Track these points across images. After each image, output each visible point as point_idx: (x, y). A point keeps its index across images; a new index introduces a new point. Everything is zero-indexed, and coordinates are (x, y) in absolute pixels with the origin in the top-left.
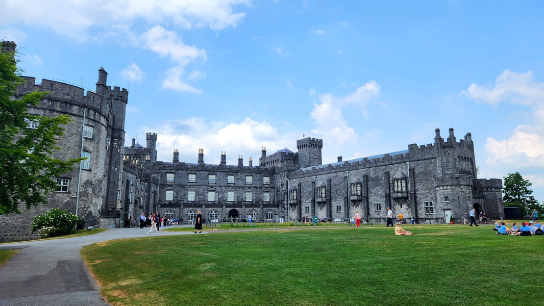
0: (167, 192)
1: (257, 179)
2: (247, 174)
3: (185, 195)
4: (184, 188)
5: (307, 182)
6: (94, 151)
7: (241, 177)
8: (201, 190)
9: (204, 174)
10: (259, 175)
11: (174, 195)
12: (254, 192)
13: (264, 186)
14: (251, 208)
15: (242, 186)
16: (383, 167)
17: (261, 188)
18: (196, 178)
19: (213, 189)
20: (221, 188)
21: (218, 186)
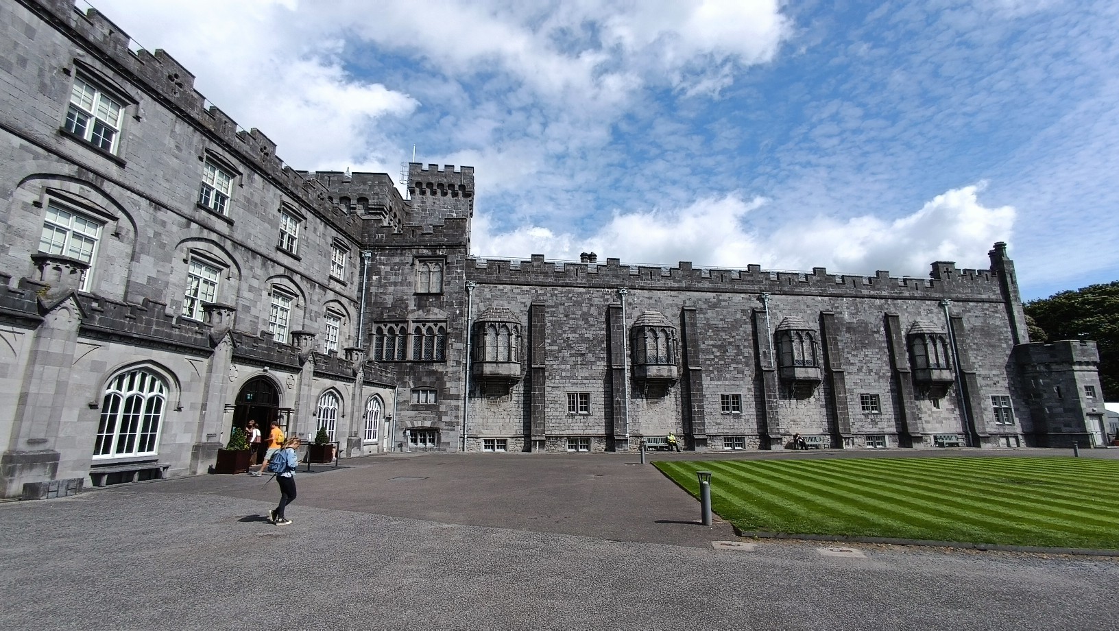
1: (314, 245)
7: (264, 204)
10: (322, 227)
13: (332, 284)
15: (264, 250)
16: (878, 302)
17: (325, 289)
20: (162, 215)
21: (141, 195)
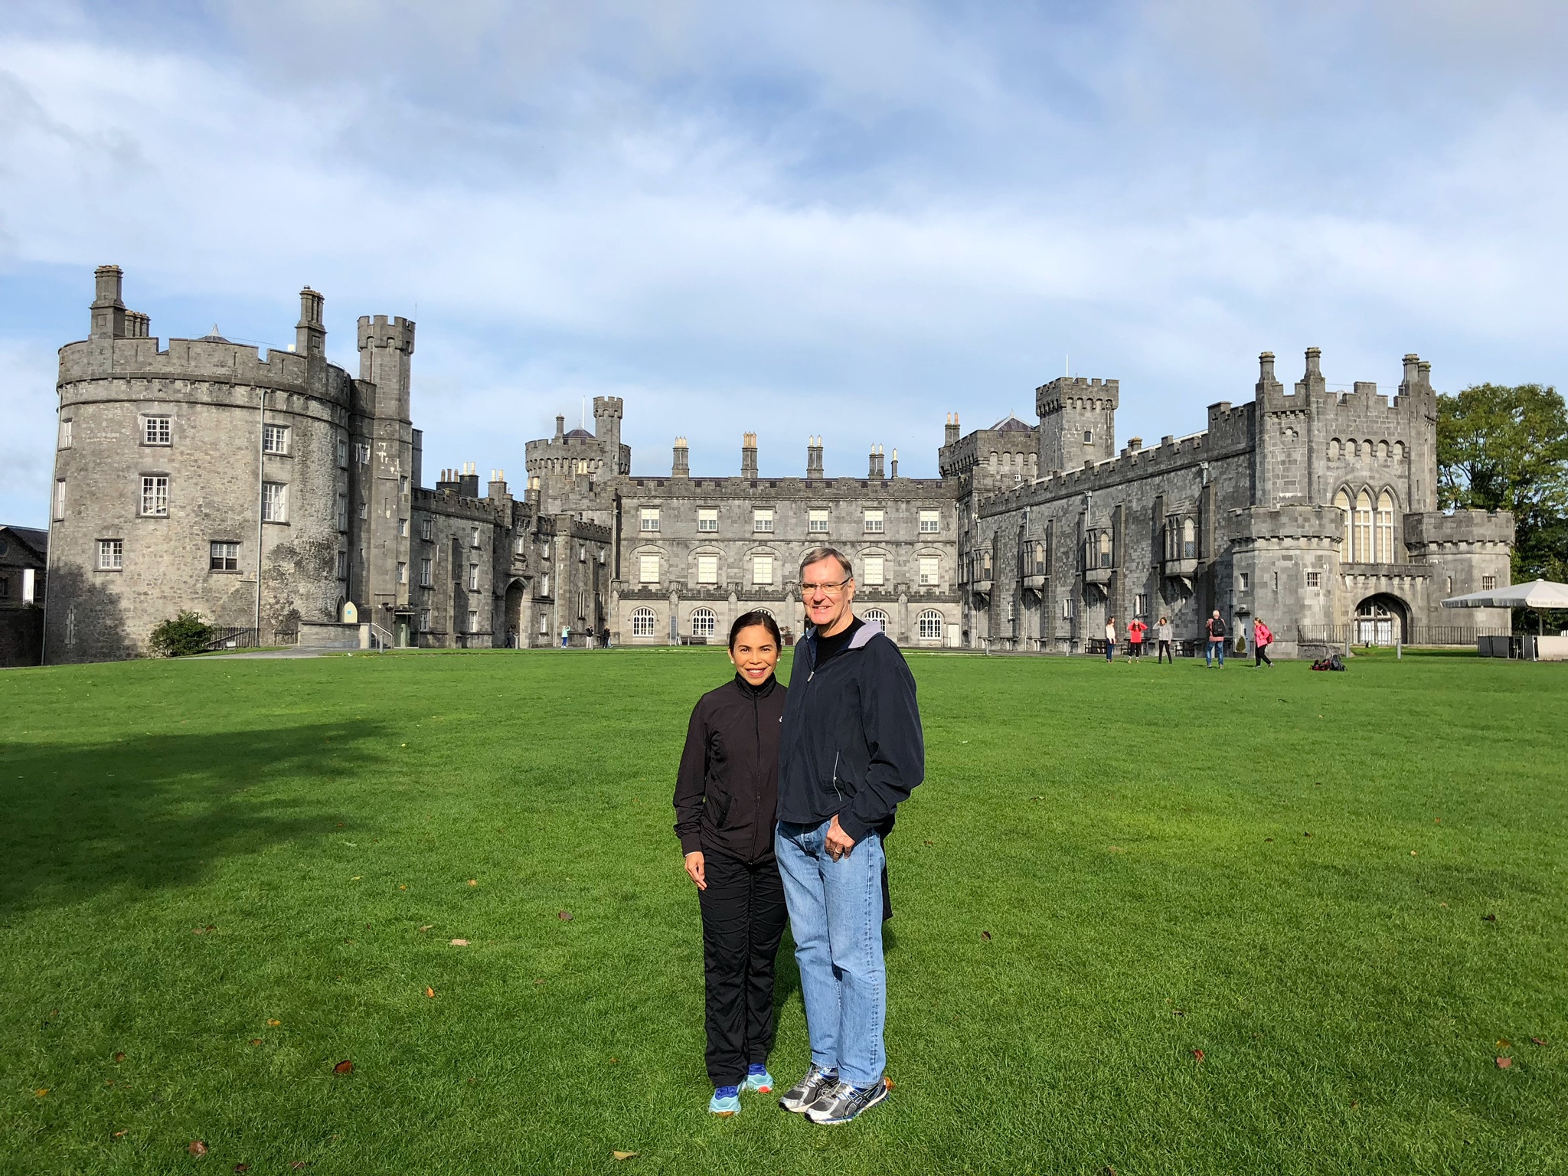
0: (643, 559)
1: (898, 519)
2: (869, 504)
3: (689, 566)
4: (687, 547)
5: (1012, 527)
6: (293, 480)
7: (850, 514)
8: (732, 551)
9: (739, 506)
10: (904, 506)
11: (661, 566)
12: (889, 557)
13: (922, 538)
14: (871, 605)
15: (853, 538)
16: (1157, 480)
17: (911, 544)
18: (719, 518)
19: (767, 550)
20: (790, 546)
21: (781, 541)
